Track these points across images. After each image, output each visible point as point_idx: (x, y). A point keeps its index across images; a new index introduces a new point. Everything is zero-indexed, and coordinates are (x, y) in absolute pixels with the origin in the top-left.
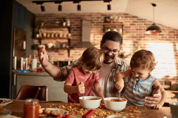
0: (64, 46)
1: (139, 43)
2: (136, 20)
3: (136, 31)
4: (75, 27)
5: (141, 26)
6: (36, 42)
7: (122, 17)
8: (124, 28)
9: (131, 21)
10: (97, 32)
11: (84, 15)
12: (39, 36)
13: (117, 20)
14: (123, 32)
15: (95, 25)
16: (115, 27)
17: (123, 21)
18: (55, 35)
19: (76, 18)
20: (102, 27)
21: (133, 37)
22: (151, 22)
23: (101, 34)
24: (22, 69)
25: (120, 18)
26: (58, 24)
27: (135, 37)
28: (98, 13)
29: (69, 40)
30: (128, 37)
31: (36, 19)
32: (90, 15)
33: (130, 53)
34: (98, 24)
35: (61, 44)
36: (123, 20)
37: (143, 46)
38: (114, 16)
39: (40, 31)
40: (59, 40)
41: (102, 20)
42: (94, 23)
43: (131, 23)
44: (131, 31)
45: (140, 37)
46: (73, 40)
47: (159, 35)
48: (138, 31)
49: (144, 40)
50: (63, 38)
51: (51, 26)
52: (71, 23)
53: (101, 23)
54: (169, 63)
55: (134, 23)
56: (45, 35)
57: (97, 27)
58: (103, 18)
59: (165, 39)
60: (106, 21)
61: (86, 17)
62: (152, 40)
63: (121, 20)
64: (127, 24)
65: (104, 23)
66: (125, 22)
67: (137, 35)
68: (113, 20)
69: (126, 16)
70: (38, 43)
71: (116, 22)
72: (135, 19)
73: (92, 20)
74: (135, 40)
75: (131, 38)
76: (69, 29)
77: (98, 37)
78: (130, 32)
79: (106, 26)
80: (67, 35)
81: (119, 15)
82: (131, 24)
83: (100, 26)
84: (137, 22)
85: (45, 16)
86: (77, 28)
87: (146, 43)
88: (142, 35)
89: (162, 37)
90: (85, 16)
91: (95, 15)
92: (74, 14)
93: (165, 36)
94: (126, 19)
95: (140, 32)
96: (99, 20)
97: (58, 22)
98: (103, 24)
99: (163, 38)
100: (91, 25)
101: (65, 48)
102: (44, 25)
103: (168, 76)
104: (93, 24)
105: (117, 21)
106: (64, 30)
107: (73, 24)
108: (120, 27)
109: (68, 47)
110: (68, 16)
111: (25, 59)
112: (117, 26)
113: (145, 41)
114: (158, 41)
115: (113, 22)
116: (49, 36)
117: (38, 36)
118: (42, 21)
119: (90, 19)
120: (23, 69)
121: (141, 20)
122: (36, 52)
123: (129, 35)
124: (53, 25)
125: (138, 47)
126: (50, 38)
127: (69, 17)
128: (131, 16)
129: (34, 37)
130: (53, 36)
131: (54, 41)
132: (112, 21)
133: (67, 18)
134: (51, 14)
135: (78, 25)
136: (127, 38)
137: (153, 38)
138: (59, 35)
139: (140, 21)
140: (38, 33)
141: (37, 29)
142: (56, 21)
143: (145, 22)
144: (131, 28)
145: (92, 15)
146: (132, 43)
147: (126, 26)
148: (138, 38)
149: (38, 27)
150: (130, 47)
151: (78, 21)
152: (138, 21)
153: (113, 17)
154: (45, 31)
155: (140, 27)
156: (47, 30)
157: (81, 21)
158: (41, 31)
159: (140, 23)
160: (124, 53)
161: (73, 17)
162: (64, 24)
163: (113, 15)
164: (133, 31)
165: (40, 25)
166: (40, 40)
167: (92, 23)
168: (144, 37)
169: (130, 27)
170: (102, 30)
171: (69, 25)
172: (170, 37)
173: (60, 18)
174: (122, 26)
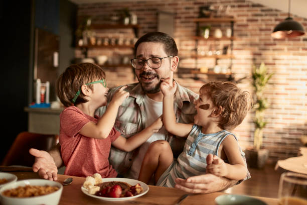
0: (126, 60)
1: (263, 56)
2: (259, 12)
3: (258, 32)
4: (146, 26)
5: (270, 22)
6: (78, 53)
7: (233, 7)
8: (235, 27)
9: (250, 13)
10: (186, 36)
12: (83, 42)
13: (223, 11)
14: (232, 35)
15: (182, 22)
16: (219, 26)
17: (235, 15)
18: (110, 42)
19: (149, 10)
20: (195, 25)
21: (252, 45)
23: (192, 39)
24: (38, 102)
25: (229, 8)
26: (117, 21)
27: (257, 45)
30: (243, 45)
31: (80, 13)
32: (174, 4)
33: (246, 74)
34: (187, 19)
35: (121, 58)
36: (235, 11)
37: (271, 61)
38: (218, 5)
39: (84, 33)
40: (117, 51)
41: (195, 13)
42: (180, 18)
43: (251, 18)
44: (249, 33)
45: (267, 45)
47: (304, 40)
48: (263, 33)
49: (274, 50)
50: (124, 47)
51: (104, 25)
52: (138, 19)
53: (193, 17)
55: (256, 18)
56: (93, 41)
57: (186, 27)
58: (196, 8)
60: (202, 15)
61: (167, 7)
62: (289, 50)
63: (230, 11)
64: (243, 20)
65: (199, 17)
66: (239, 16)
67: (261, 40)
68: (215, 11)
69: (240, 3)
70: (83, 56)
71: (220, 17)
72: (257, 11)
73: (176, 14)
74: (256, 50)
75: (248, 47)
76: (136, 29)
77: (187, 45)
78: (246, 35)
79: (201, 25)
80: (131, 42)
81: (226, 2)
82: (248, 20)
83: (191, 24)
84: (261, 15)
85: (94, 6)
86: (149, 28)
87: (277, 56)
88: (270, 40)
90: (163, 5)
91: (182, 4)
92: (144, 2)
94: (240, 11)
95: (266, 35)
96: (188, 13)
97: (115, 18)
98: (196, 20)
100: (176, 23)
101: (128, 65)
102: (92, 22)
104: (178, 21)
105: (223, 14)
106: (126, 33)
107: (142, 21)
108: (228, 26)
110: (134, 6)
111: (44, 85)
112: (223, 24)
113: (276, 52)
114: (301, 51)
115: (215, 17)
116: (99, 42)
117: (81, 43)
118: (87, 17)
119: (172, 11)
120: (41, 101)
121: (269, 11)
123: (244, 40)
124: (107, 22)
125: (260, 64)
126: (102, 46)
127: (135, 8)
128: (250, 4)
129: (74, 45)
130: (106, 43)
131: (110, 52)
132: (213, 14)
133: (132, 10)
134: (105, 4)
135: (150, 23)
136: (240, 47)
137: (291, 47)
138: (117, 41)
139: (267, 13)
140: (82, 38)
141: (79, 31)
142: (112, 15)
143: (276, 15)
144: (250, 27)
145: (177, 4)
146: (250, 56)
147: (239, 23)
148: (263, 47)
149: (80, 26)
150: (246, 64)
151: (151, 14)
152: (263, 13)
153: (215, 7)
154: (94, 34)
155: (266, 25)
156: (97, 33)
157: (157, 14)
158: (87, 34)
159: (268, 18)
160: (234, 74)
161: (143, 7)
162: (127, 21)
163: (216, 3)
164: (253, 32)
165: (85, 23)
166: (86, 49)
167: (176, 18)
168: (275, 44)
169: (246, 26)
170: (194, 31)
171: (134, 22)
173: (119, 11)
174: (232, 23)
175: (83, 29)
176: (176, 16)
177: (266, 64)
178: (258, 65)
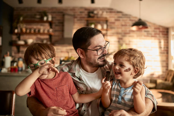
0: (45, 42)
1: (124, 40)
2: (121, 16)
3: (120, 27)
4: (57, 22)
5: (126, 21)
6: (14, 37)
7: (107, 12)
8: (109, 24)
9: (116, 16)
11: (66, 9)
12: (18, 31)
13: (101, 15)
14: (107, 28)
15: (78, 20)
16: (99, 23)
17: (108, 17)
18: (35, 31)
19: (58, 12)
20: (86, 22)
21: (118, 33)
22: (136, 17)
25: (105, 13)
26: (39, 18)
27: (120, 34)
28: (81, 8)
29: (50, 36)
30: (113, 33)
31: (15, 13)
32: (73, 9)
33: (115, 50)
34: (81, 18)
35: (42, 40)
36: (108, 15)
37: (127, 42)
39: (18, 25)
40: (39, 36)
41: (85, 15)
42: (76, 17)
43: (116, 18)
45: (125, 34)
46: (55, 36)
47: (145, 31)
48: (123, 27)
49: (130, 36)
50: (43, 34)
51: (31, 20)
52: (52, 18)
53: (84, 17)
54: (155, 61)
55: (119, 19)
56: (24, 30)
57: (81, 23)
58: (86, 12)
59: (150, 35)
60: (89, 16)
61: (69, 11)
62: (137, 36)
64: (112, 20)
66: (110, 17)
67: (122, 31)
68: (97, 14)
69: (111, 10)
70: (17, 39)
71: (100, 17)
72: (119, 15)
73: (74, 15)
74: (120, 36)
75: (116, 35)
76: (51, 24)
78: (114, 28)
79: (89, 22)
80: (48, 31)
81: (103, 9)
82: (116, 20)
83: (83, 21)
85: (24, 9)
86: (59, 23)
87: (131, 40)
89: (147, 34)
91: (78, 10)
92: (55, 8)
93: (150, 32)
94: (111, 15)
95: (125, 28)
96: (82, 15)
97: (38, 17)
98: (86, 19)
99: (149, 35)
100: (74, 20)
102: (23, 19)
103: (153, 75)
104: (76, 19)
106: (45, 25)
107: (54, 19)
108: (104, 23)
109: (49, 43)
112: (101, 22)
113: (130, 38)
114: (143, 37)
115: (98, 17)
116: (28, 31)
117: (16, 31)
118: (21, 15)
119: (72, 14)
121: (126, 16)
122: (14, 49)
123: (113, 31)
124: (33, 19)
126: (30, 33)
127: (50, 11)
128: (116, 11)
129: (12, 32)
130: (32, 31)
131: (35, 37)
132: (96, 16)
133: (48, 12)
134: (31, 8)
135: (59, 20)
136: (111, 34)
138: (39, 31)
140: (17, 28)
141: (15, 24)
142: (35, 15)
143: (129, 18)
144: (116, 24)
145: (75, 10)
146: (117, 40)
147: (110, 21)
148: (123, 35)
150: (114, 44)
151: (60, 15)
152: (123, 16)
153: (98, 12)
154: (25, 26)
155: (125, 23)
157: (64, 15)
158: (20, 26)
159: (125, 19)
161: (55, 11)
162: (45, 19)
163: (97, 10)
164: (118, 27)
165: (19, 19)
166: (19, 35)
168: (129, 33)
169: (114, 23)
170: (85, 25)
171: (50, 19)
172: (155, 34)
173: (40, 12)
174: (106, 21)
175: (18, 23)
176: (74, 17)
177: (126, 44)
178: (121, 45)
